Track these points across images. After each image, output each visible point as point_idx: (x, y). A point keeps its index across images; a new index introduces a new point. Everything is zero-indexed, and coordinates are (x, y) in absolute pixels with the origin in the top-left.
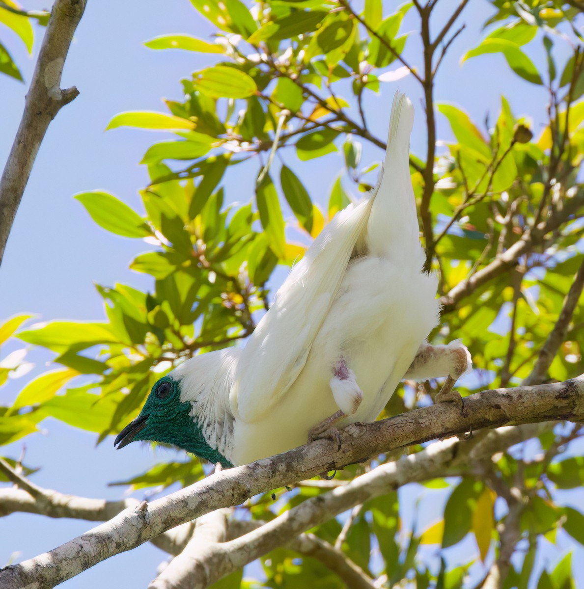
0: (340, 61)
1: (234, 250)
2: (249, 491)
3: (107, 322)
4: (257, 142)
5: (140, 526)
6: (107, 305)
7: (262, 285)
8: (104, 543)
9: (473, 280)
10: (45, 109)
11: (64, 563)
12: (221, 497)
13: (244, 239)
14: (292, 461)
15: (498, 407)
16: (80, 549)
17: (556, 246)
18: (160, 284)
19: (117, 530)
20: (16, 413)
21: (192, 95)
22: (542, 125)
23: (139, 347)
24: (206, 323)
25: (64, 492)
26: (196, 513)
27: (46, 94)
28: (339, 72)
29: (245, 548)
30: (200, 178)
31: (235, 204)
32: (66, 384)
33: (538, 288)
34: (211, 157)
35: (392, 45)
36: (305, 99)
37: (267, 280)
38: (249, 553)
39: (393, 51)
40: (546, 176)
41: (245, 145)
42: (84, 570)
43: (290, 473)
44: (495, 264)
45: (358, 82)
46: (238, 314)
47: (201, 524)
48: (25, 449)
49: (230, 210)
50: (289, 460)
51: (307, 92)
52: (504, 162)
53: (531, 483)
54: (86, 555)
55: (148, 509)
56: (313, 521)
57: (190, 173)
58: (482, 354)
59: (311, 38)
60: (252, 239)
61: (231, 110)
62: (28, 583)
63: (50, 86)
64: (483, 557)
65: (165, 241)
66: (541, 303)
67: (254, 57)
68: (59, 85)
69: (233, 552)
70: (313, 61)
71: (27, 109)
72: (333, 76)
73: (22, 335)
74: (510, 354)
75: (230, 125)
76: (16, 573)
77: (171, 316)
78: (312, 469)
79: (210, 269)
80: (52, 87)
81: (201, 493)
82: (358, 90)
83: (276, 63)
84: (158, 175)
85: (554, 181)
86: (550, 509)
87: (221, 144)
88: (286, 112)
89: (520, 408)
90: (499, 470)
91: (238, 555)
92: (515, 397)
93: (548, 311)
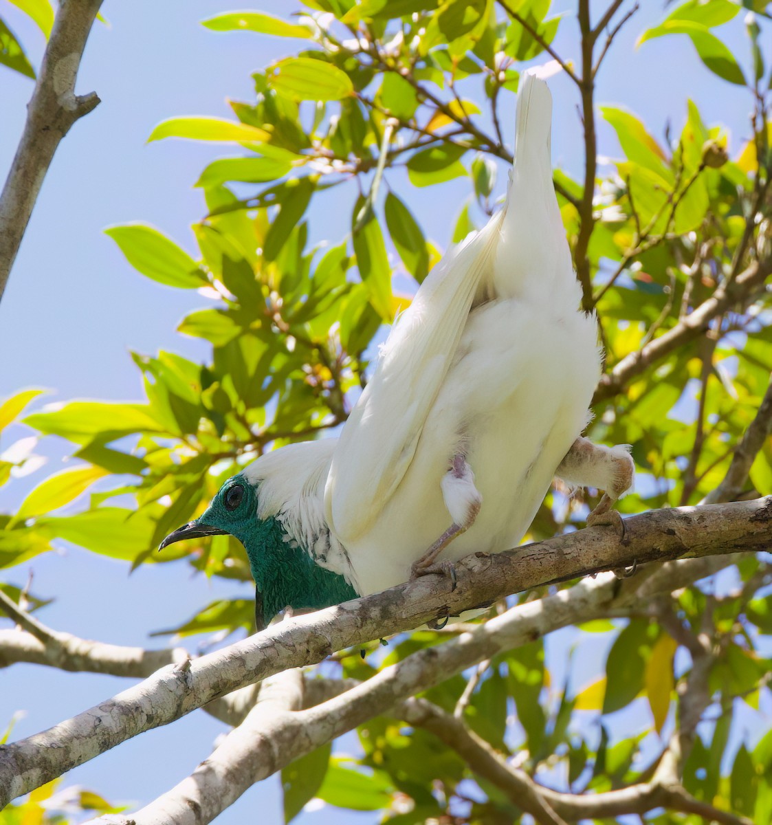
0: (468, 51)
1: (321, 307)
2: (330, 645)
3: (146, 403)
4: (355, 160)
5: (180, 692)
6: (146, 380)
7: (358, 356)
8: (130, 715)
9: (646, 352)
10: (54, 122)
11: (76, 742)
12: (291, 653)
13: (335, 292)
14: (389, 605)
15: (671, 532)
16: (97, 723)
17: (760, 303)
18: (219, 353)
19: (148, 697)
20: (21, 525)
21: (267, 94)
22: (744, 140)
23: (190, 438)
24: (281, 406)
25: (85, 637)
26: (256, 675)
27: (56, 102)
28: (467, 66)
29: (329, 718)
30: (277, 209)
31: (323, 243)
32: (90, 486)
33: (735, 360)
34: (292, 179)
35: (539, 32)
36: (420, 102)
37: (365, 348)
38: (334, 725)
39: (540, 39)
40: (748, 209)
41: (338, 164)
42: (104, 752)
43: (386, 622)
44: (678, 329)
45: (493, 80)
46: (325, 394)
47: (269, 685)
48: (32, 576)
49: (316, 251)
50: (385, 603)
51: (422, 94)
52: (691, 191)
53: (724, 626)
54: (106, 731)
55: (191, 668)
56: (421, 682)
57: (263, 201)
58: (659, 450)
59: (430, 19)
60: (347, 291)
61: (320, 114)
62: (27, 770)
63: (62, 92)
64: (659, 727)
65: (227, 293)
66: (741, 381)
67: (352, 44)
68: (73, 90)
69: (311, 724)
70: (432, 51)
71: (29, 123)
72: (457, 71)
73: (30, 421)
74: (697, 451)
75: (317, 138)
76: (10, 756)
77: (234, 397)
78: (416, 616)
79: (289, 333)
80: (64, 92)
81: (264, 648)
82: (493, 91)
83: (381, 52)
84: (218, 203)
85: (759, 217)
86: (752, 662)
87: (304, 163)
88: (393, 121)
89: (701, 534)
90: (681, 607)
91: (318, 728)
92: (695, 519)
93: (750, 393)
